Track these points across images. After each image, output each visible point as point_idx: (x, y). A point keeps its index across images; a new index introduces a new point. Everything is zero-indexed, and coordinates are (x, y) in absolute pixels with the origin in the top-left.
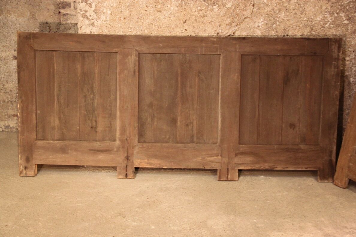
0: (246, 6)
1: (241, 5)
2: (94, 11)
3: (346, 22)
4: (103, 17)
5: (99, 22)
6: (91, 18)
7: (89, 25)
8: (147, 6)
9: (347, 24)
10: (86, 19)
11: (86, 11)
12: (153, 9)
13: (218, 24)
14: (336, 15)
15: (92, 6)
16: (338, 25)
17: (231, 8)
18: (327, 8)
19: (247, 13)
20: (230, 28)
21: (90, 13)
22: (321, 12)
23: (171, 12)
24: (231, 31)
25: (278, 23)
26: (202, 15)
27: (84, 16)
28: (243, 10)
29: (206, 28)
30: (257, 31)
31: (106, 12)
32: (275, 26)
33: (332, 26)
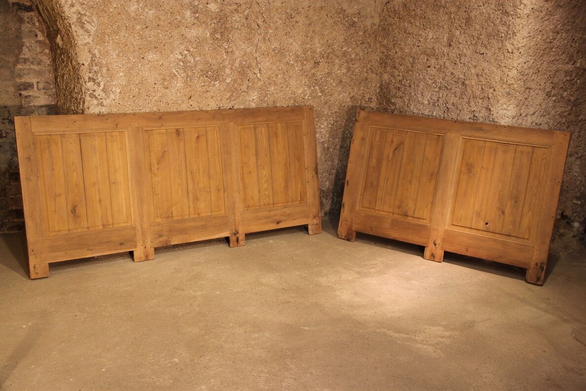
0: (242, 81)
1: (238, 80)
2: (102, 90)
3: (320, 94)
4: (112, 96)
5: (108, 101)
6: (99, 97)
7: (98, 105)
8: (155, 84)
9: (320, 96)
10: (94, 99)
11: (94, 91)
12: (161, 86)
13: (219, 99)
14: (312, 88)
15: (101, 85)
16: (314, 98)
17: (230, 83)
18: (305, 82)
19: (244, 88)
20: (230, 102)
21: (99, 92)
22: (302, 86)
23: (177, 88)
24: (230, 105)
25: (269, 96)
26: (205, 91)
27: (92, 96)
28: (241, 85)
29: (210, 103)
30: (252, 103)
31: (116, 90)
32: (266, 98)
33: (310, 98)
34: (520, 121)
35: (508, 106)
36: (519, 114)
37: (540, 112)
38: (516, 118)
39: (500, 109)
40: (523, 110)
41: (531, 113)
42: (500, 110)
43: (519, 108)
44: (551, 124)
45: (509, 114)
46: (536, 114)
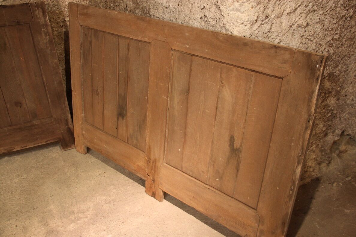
34: (267, 27)
35: (241, 5)
36: (262, 17)
37: (306, 7)
38: (259, 23)
39: (231, 8)
40: (271, 8)
41: (288, 11)
42: (231, 10)
43: (262, 6)
44: (326, 23)
45: (245, 17)
46: (298, 12)
